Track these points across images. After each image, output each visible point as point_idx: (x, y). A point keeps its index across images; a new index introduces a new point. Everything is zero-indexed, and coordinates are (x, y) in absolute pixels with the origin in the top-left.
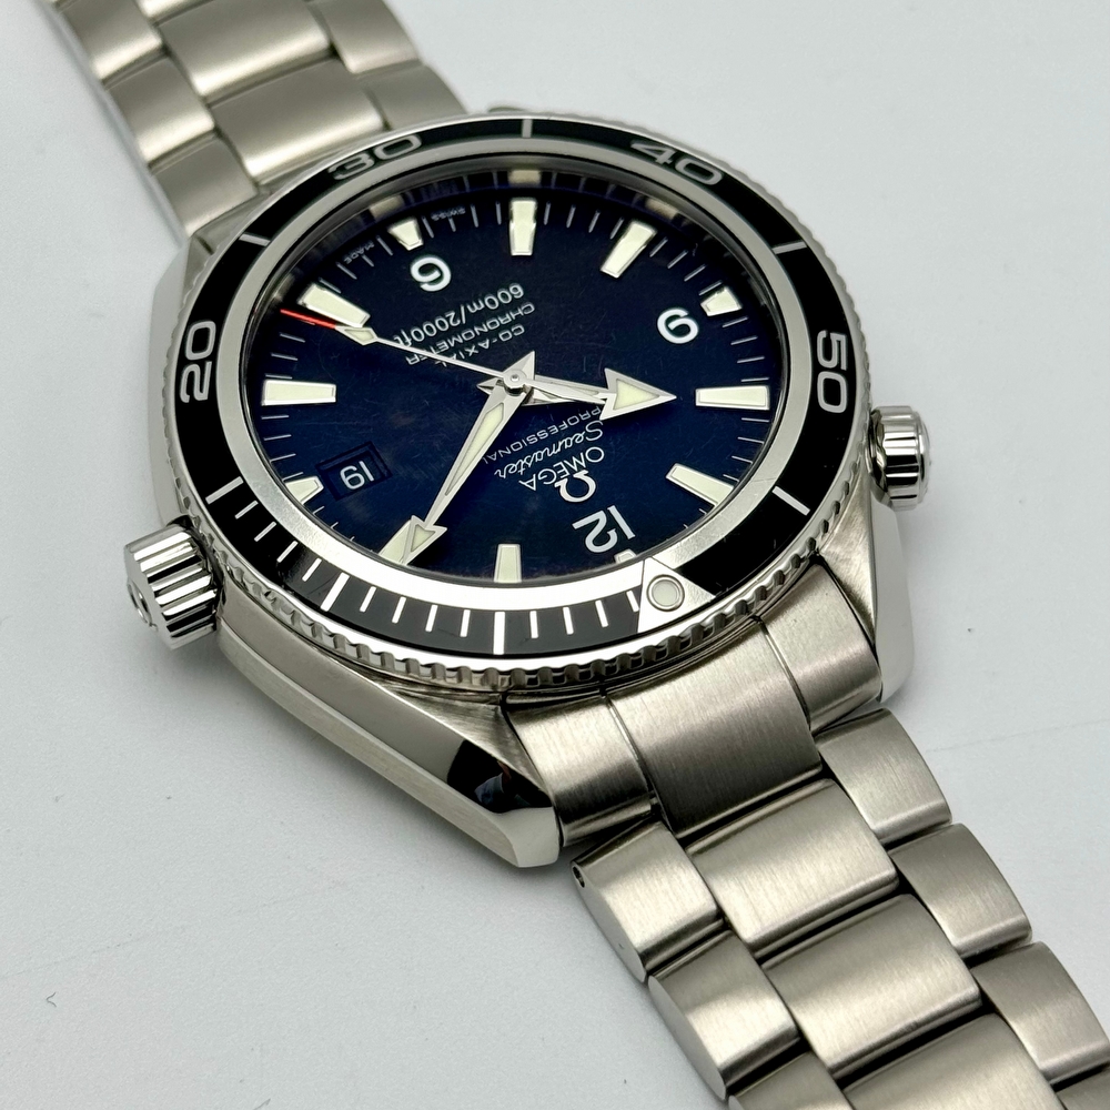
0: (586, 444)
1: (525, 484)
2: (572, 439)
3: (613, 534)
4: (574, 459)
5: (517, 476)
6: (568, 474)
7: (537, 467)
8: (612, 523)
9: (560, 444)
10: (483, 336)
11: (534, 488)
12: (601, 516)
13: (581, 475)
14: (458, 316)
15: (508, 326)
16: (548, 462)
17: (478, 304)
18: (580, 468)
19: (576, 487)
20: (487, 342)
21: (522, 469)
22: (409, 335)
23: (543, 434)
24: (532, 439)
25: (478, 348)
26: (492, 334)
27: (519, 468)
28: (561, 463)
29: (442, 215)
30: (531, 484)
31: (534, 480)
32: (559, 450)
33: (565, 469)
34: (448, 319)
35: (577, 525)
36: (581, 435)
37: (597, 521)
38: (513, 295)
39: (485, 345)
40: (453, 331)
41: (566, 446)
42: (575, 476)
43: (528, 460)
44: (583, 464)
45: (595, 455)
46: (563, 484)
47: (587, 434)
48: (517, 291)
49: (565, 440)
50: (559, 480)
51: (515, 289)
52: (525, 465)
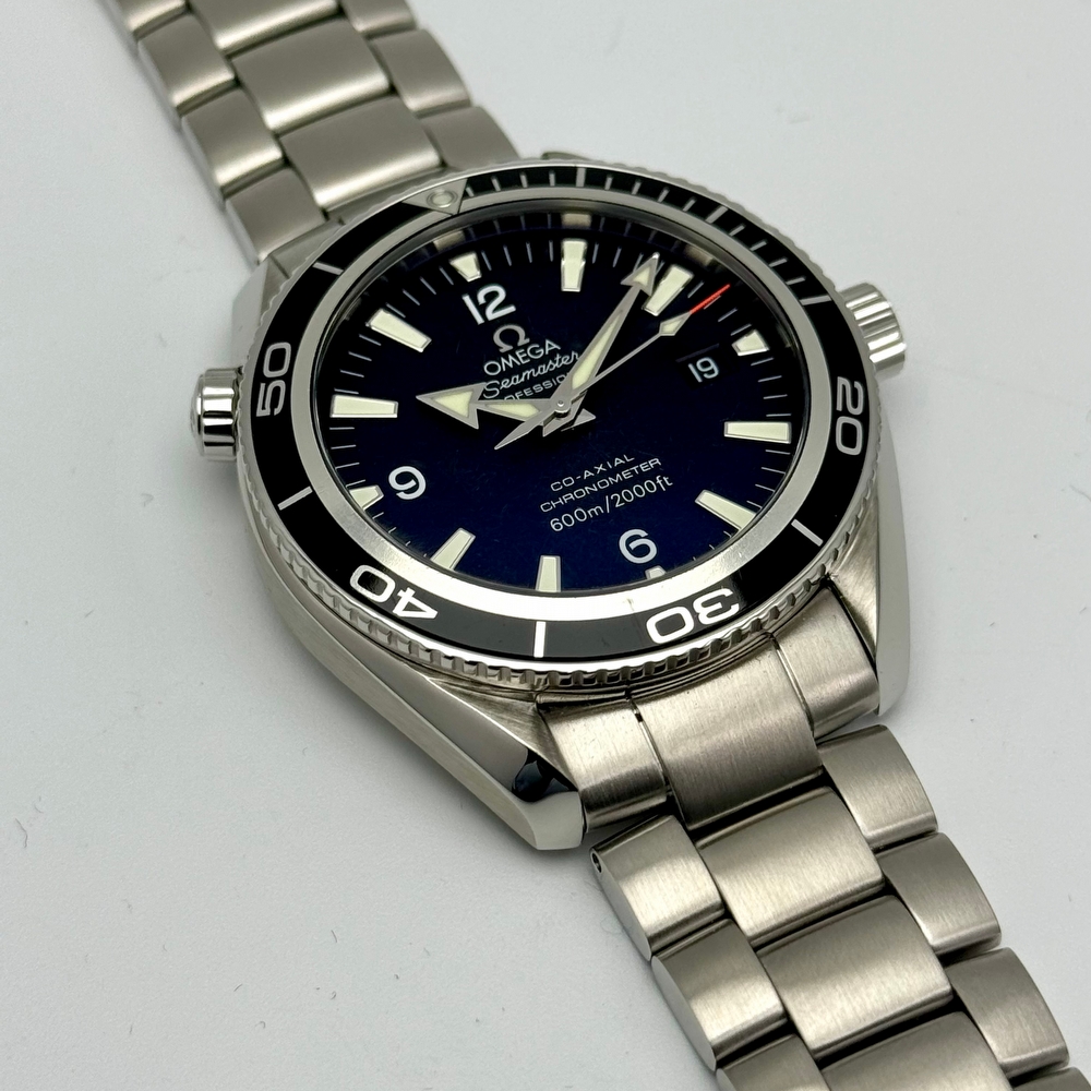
0: (500, 377)
1: (555, 346)
2: (512, 383)
3: (481, 300)
4: (511, 365)
5: (562, 353)
6: (517, 353)
7: (544, 360)
8: (482, 309)
9: (523, 379)
10: (590, 482)
11: (548, 342)
12: (491, 315)
13: (505, 348)
14: (613, 502)
15: (566, 490)
16: (534, 364)
17: (593, 512)
18: (505, 355)
19: (510, 337)
20: (586, 476)
21: (557, 359)
22: (658, 485)
23: (538, 388)
24: (548, 385)
25: (595, 471)
26: (581, 484)
27: (560, 359)
28: (523, 362)
30: (550, 345)
31: (547, 350)
32: (524, 374)
33: (520, 357)
34: (622, 501)
35: (511, 309)
37: (495, 311)
38: (561, 521)
39: (587, 474)
40: (617, 488)
41: (517, 377)
42: (510, 348)
43: (551, 366)
44: (503, 360)
45: (493, 368)
46: (522, 341)
47: (498, 387)
48: (555, 525)
49: (518, 382)
50: (525, 347)
51: (558, 527)
52: (555, 362)
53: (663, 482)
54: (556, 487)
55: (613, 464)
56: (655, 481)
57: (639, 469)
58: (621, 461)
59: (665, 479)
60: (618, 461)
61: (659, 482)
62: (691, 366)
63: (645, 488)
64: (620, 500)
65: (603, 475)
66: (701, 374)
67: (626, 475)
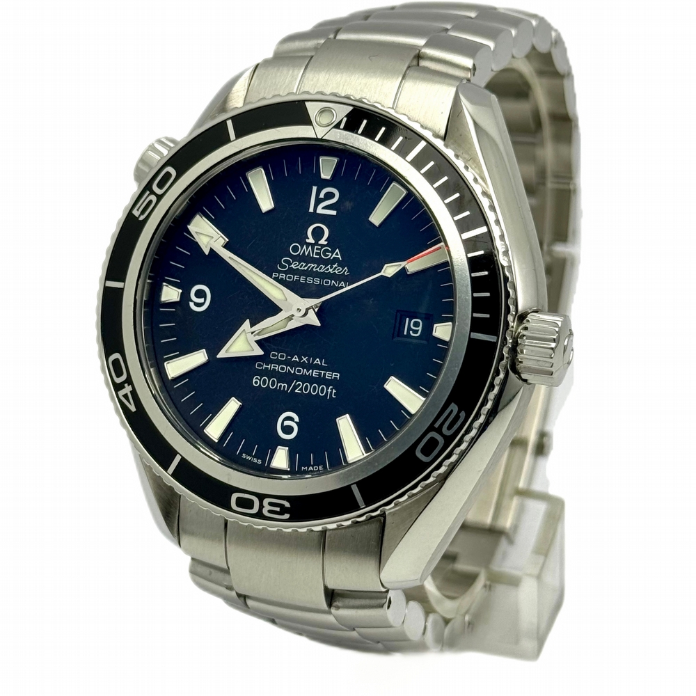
0: (295, 259)
1: (339, 256)
2: (299, 267)
3: (322, 196)
4: (306, 253)
5: (341, 264)
6: (316, 247)
7: (326, 262)
8: (318, 201)
9: (306, 268)
10: (293, 365)
11: (337, 250)
12: (320, 210)
13: (311, 240)
14: (295, 387)
15: (277, 362)
16: (319, 261)
17: (281, 386)
18: (308, 244)
19: (318, 234)
20: (294, 359)
21: (334, 266)
22: (327, 392)
23: (310, 280)
24: (317, 281)
25: (301, 359)
26: (287, 363)
27: (336, 267)
28: (314, 256)
29: (255, 460)
30: (337, 254)
31: (334, 256)
32: (309, 265)
33: (315, 251)
34: (301, 389)
35: (334, 213)
36: (293, 266)
37: (324, 208)
38: (260, 380)
39: (296, 358)
40: (304, 379)
41: (304, 264)
42: (313, 242)
43: (328, 269)
44: (305, 247)
45: (295, 249)
46: (323, 242)
47: (290, 264)
48: (256, 381)
49: (302, 268)
50: (323, 246)
51: (256, 383)
52: (331, 268)
53: (331, 393)
54: (274, 355)
55: (313, 361)
56: (327, 389)
57: (325, 374)
58: (319, 363)
59: (334, 391)
60: (317, 361)
61: (329, 390)
62: (407, 319)
63: (319, 390)
64: (301, 388)
65: (303, 365)
66: (409, 329)
67: (315, 373)
